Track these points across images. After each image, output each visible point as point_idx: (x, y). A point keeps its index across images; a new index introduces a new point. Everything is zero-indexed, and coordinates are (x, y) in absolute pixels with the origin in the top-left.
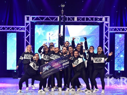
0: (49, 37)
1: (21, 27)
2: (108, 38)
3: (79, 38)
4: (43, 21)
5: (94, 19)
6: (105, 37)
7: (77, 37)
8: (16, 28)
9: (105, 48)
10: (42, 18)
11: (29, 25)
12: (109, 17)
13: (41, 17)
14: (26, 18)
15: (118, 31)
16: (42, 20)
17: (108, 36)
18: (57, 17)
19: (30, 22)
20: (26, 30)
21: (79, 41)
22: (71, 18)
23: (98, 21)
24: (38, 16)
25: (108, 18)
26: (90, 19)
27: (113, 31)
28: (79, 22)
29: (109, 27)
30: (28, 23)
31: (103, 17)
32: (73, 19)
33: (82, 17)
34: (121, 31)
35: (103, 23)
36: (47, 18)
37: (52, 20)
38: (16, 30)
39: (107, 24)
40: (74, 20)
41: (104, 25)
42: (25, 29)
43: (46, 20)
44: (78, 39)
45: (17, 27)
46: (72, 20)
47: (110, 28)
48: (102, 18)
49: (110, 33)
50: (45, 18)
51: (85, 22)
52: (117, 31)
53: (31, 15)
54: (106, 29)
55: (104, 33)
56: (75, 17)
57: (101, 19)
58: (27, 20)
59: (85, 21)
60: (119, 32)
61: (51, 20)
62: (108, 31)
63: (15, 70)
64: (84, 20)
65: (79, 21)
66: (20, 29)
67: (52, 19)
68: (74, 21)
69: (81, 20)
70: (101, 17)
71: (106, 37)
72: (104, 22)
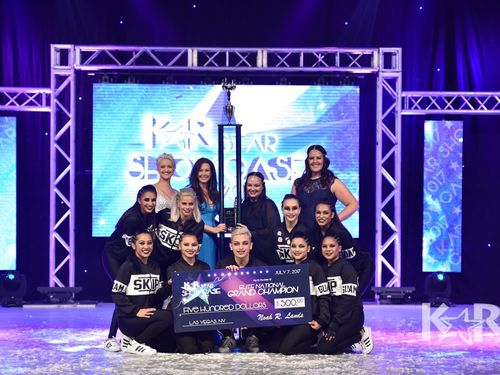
0: (154, 135)
1: (37, 91)
2: (397, 138)
3: (277, 137)
4: (127, 66)
5: (338, 58)
6: (383, 133)
7: (267, 136)
8: (12, 95)
9: (384, 178)
10: (123, 57)
11: (69, 85)
12: (400, 49)
13: (117, 51)
14: (55, 57)
15: (436, 108)
16: (124, 63)
17: (393, 131)
18: (183, 49)
19: (72, 71)
20: (57, 106)
21: (275, 151)
22: (243, 54)
23: (354, 66)
24: (106, 48)
25: (394, 57)
26: (320, 58)
27: (416, 108)
28: (274, 72)
29: (399, 94)
30: (65, 77)
31: (376, 53)
32: (253, 58)
33: (290, 51)
34: (449, 108)
35: (375, 75)
36: (145, 54)
37: (165, 64)
38: (12, 104)
39: (392, 82)
40: (254, 64)
41: (380, 84)
42: (54, 101)
43: (138, 62)
44: (272, 140)
45: (20, 90)
46: (246, 65)
47: (403, 98)
48: (371, 56)
49: (403, 116)
50: (135, 56)
51: (301, 72)
52: (434, 107)
53: (76, 43)
54: (388, 100)
55: (380, 117)
56: (259, 51)
57: (366, 61)
58: (58, 62)
59: (300, 69)
60: (439, 111)
61: (158, 65)
62: (394, 108)
63: (12, 272)
64: (298, 65)
65: (277, 69)
66: (31, 98)
67: (165, 58)
68: (254, 69)
69: (283, 65)
70: (368, 52)
71: (389, 133)
72: (381, 74)
